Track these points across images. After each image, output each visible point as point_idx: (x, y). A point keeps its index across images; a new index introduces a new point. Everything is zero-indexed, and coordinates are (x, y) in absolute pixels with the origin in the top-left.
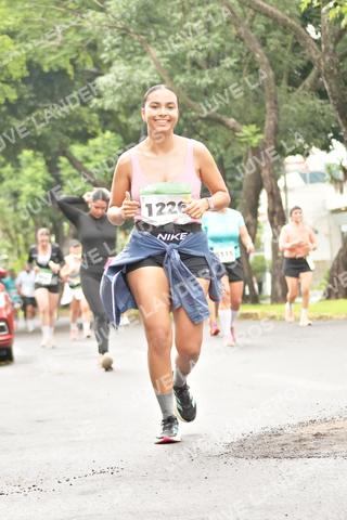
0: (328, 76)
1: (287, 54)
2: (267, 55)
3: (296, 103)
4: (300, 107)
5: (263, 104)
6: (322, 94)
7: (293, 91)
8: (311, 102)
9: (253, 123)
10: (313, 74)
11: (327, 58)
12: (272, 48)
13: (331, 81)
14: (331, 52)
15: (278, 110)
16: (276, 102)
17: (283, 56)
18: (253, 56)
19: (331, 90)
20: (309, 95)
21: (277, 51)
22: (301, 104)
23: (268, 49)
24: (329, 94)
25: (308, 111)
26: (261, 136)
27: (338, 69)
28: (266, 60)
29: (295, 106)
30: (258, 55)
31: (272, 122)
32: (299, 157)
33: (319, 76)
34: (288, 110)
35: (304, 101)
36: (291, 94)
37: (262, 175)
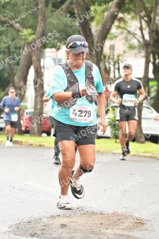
0: (77, 5)
3: (56, 18)
4: (58, 21)
5: (37, 18)
7: (55, 11)
8: (65, 19)
9: (30, 28)
13: (79, 8)
15: (45, 21)
16: (44, 17)
20: (64, 14)
22: (59, 19)
25: (63, 23)
26: (33, 36)
29: (55, 20)
31: (41, 29)
32: (54, 50)
33: (71, 3)
34: (51, 22)
35: (61, 18)
36: (53, 13)
37: (32, 59)
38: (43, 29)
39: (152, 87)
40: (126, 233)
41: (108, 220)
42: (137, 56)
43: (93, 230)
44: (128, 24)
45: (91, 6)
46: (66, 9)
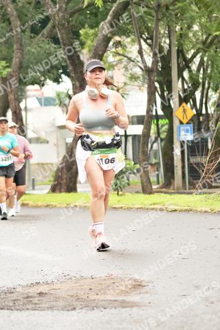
0: (61, 27)
1: (31, 9)
2: (17, 10)
3: (36, 46)
4: (39, 49)
5: (12, 46)
6: (56, 41)
7: (34, 37)
8: (47, 46)
9: (4, 59)
10: (49, 26)
11: (61, 15)
12: (20, 4)
13: (63, 31)
14: (63, 10)
15: (23, 51)
16: (21, 45)
17: (28, 11)
18: (6, 10)
19: (62, 38)
20: (46, 40)
21: (23, 7)
22: (40, 47)
23: (17, 5)
24: (61, 41)
25: (45, 52)
26: (9, 70)
27: (69, 22)
28: (15, 13)
29: (35, 48)
30: (9, 9)
31: (17, 60)
32: (37, 87)
33: (54, 27)
34: (29, 51)
35: (43, 45)
36: (32, 40)
37: (9, 98)
38: (20, 60)
39: (163, 126)
40: (120, 298)
41: (99, 284)
42: (142, 88)
43: (80, 297)
44: (128, 50)
45: (80, 29)
46: (48, 33)
